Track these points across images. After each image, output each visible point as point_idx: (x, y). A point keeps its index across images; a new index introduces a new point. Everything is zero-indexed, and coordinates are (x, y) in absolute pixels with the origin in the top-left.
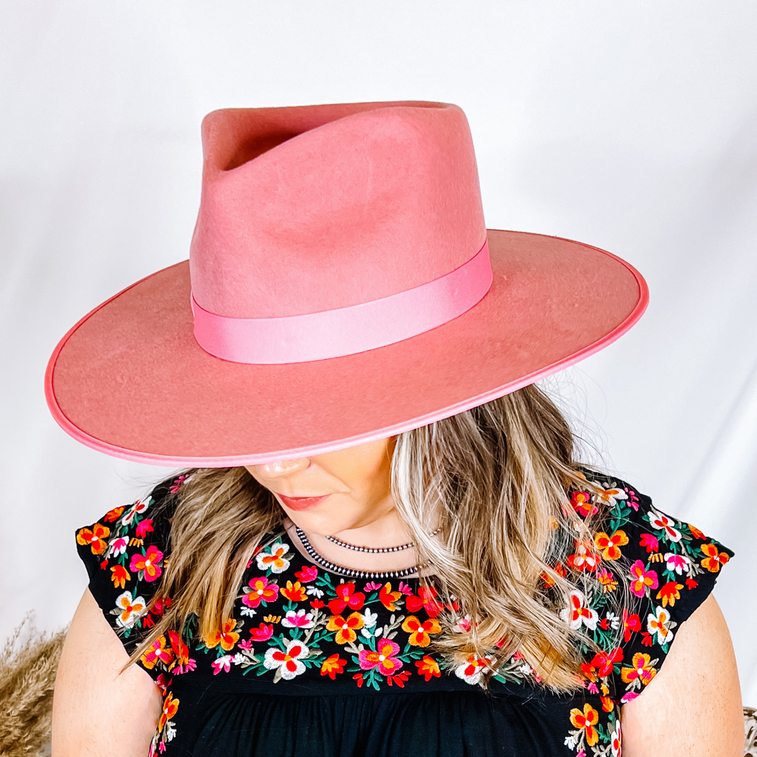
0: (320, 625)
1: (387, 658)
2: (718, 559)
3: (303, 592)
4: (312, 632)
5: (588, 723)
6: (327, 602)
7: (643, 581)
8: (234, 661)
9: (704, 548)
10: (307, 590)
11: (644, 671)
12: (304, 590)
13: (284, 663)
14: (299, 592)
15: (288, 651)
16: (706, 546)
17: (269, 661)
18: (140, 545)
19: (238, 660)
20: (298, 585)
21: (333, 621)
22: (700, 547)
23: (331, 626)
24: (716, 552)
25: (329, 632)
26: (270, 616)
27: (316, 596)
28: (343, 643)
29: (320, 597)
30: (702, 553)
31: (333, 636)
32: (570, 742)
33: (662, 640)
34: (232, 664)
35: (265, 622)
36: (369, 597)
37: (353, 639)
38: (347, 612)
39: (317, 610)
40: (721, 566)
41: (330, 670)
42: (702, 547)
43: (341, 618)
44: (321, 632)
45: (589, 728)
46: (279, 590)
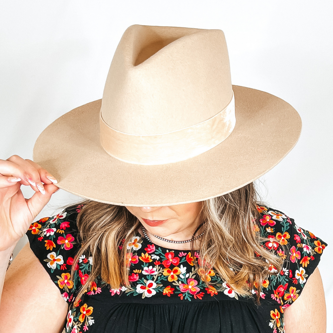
0: (160, 273)
1: (192, 287)
2: (321, 248)
3: (150, 258)
4: (157, 276)
5: (277, 317)
6: (161, 262)
7: (295, 256)
8: (121, 289)
9: (316, 243)
10: (151, 257)
11: (293, 295)
12: (150, 257)
13: (146, 291)
14: (148, 258)
15: (147, 285)
16: (316, 241)
17: (139, 290)
18: (63, 233)
19: (124, 289)
20: (147, 255)
21: (166, 271)
22: (314, 242)
23: (165, 273)
24: (321, 244)
25: (164, 276)
26: (136, 270)
27: (156, 260)
28: (172, 281)
29: (158, 260)
30: (315, 245)
31: (167, 278)
32: (271, 325)
33: (301, 282)
34: (121, 291)
35: (134, 273)
36: (182, 259)
37: (176, 279)
38: (172, 266)
39: (157, 266)
40: (323, 250)
41: (167, 293)
42: (315, 242)
43: (169, 269)
44: (161, 276)
45: (277, 319)
46: (139, 258)
